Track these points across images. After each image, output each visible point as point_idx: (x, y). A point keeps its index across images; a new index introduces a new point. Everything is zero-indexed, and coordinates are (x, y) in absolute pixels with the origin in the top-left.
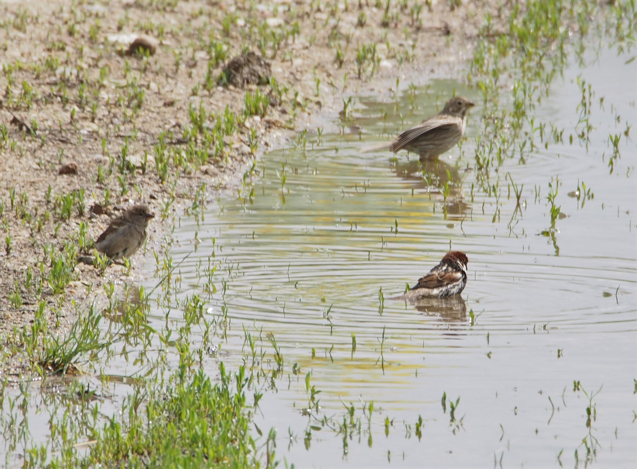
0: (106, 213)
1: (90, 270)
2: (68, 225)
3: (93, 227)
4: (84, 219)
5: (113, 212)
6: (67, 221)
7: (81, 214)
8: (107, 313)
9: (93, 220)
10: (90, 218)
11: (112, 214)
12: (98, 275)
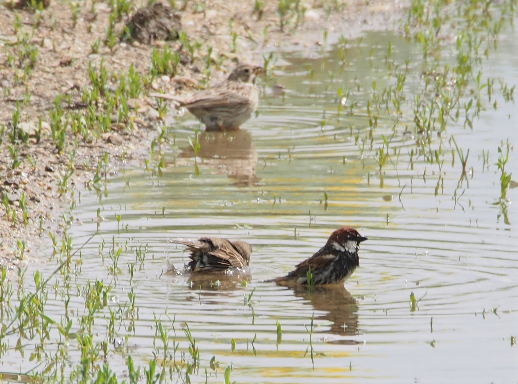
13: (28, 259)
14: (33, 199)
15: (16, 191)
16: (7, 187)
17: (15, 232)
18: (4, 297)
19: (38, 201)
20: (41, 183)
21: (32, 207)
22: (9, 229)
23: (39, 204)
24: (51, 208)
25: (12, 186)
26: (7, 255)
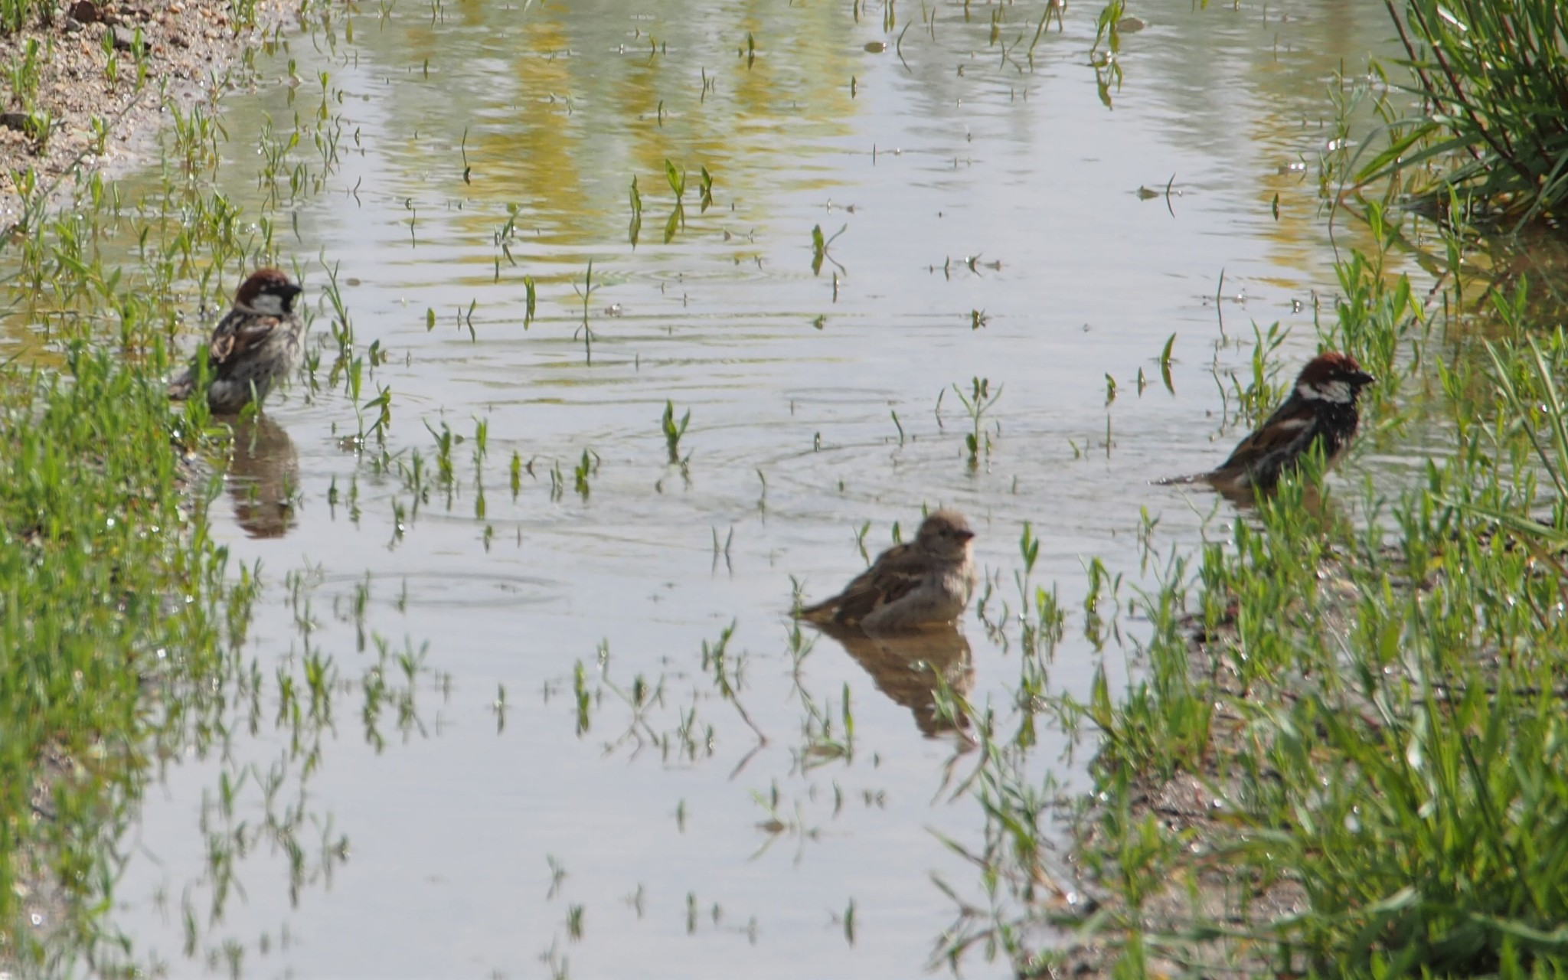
0: (103, 20)
1: (15, 142)
2: (11, 44)
3: (68, 49)
4: (54, 30)
5: (118, 17)
6: (13, 35)
7: (47, 21)
8: (19, 234)
9: (73, 35)
10: (65, 31)
11: (116, 22)
12: (32, 154)
13: (116, 153)
14: (175, 41)
15: (143, 24)
16: (127, 18)
17: (111, 102)
18: (29, 223)
19: (186, 46)
20: (208, 12)
21: (169, 57)
22: (102, 97)
23: (185, 52)
24: (209, 59)
25: (138, 15)
26: (74, 145)
